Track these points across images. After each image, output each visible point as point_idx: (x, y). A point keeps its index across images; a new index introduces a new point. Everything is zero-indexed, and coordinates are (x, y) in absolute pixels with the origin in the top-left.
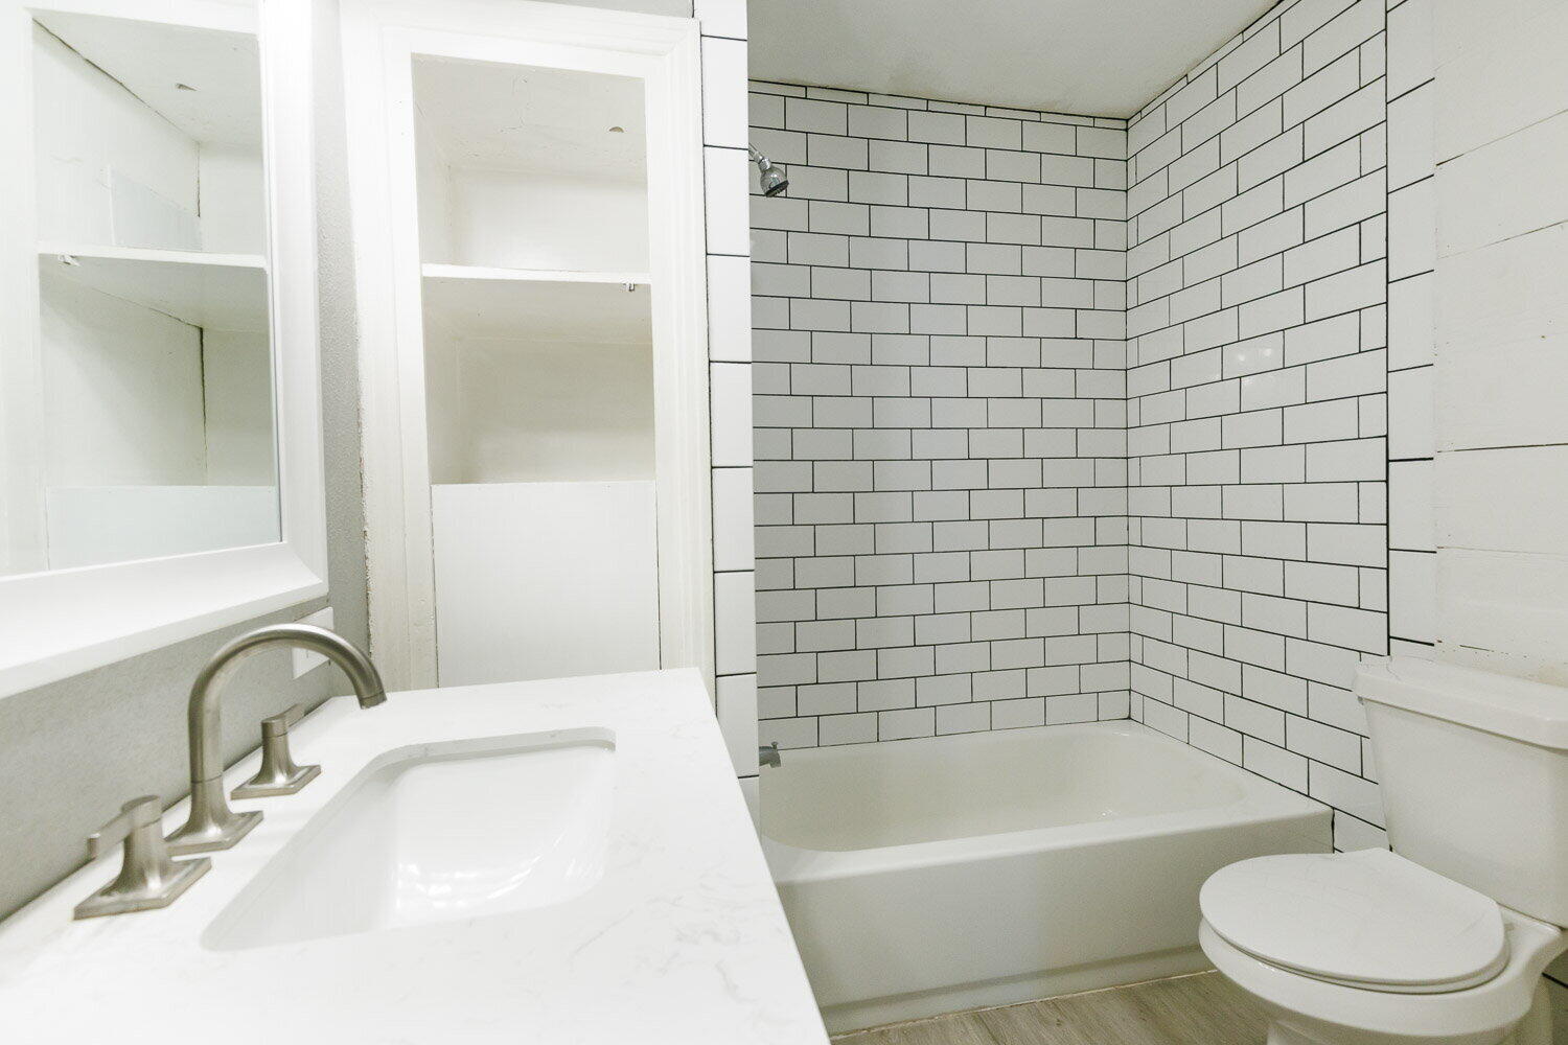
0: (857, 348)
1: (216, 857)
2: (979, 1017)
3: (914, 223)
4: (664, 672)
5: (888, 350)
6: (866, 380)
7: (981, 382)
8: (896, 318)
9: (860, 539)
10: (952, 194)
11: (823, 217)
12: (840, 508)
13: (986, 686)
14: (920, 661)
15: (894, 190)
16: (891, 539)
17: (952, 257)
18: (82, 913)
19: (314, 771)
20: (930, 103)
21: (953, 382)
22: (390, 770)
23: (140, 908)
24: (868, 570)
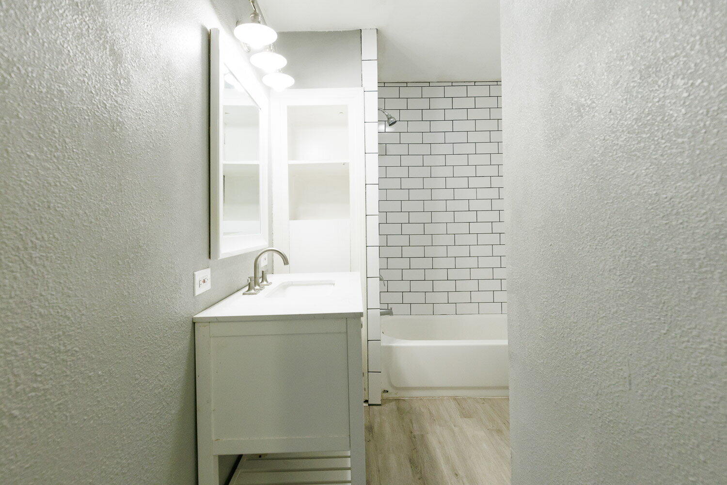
0: (425, 172)
1: (266, 287)
2: (455, 399)
3: (447, 126)
4: (352, 272)
5: (437, 172)
6: (429, 183)
7: (474, 182)
8: (441, 160)
9: (426, 240)
10: (462, 114)
11: (412, 127)
12: (419, 229)
13: (476, 297)
14: (450, 286)
15: (440, 115)
16: (438, 240)
17: (462, 137)
18: (244, 294)
19: (271, 283)
20: (452, 84)
21: (463, 183)
22: (285, 287)
23: (249, 294)
24: (430, 252)
